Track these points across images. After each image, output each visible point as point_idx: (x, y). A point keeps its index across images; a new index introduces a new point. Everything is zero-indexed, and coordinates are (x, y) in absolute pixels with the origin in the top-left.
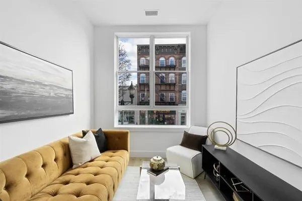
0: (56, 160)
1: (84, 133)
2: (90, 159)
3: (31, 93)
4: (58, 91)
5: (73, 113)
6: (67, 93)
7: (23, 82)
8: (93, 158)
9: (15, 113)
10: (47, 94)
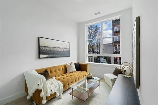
0: (62, 69)
1: (72, 63)
2: (72, 72)
3: (57, 51)
4: (64, 50)
5: (69, 56)
6: (67, 50)
7: (55, 48)
8: (73, 71)
9: (55, 56)
10: (61, 51)
